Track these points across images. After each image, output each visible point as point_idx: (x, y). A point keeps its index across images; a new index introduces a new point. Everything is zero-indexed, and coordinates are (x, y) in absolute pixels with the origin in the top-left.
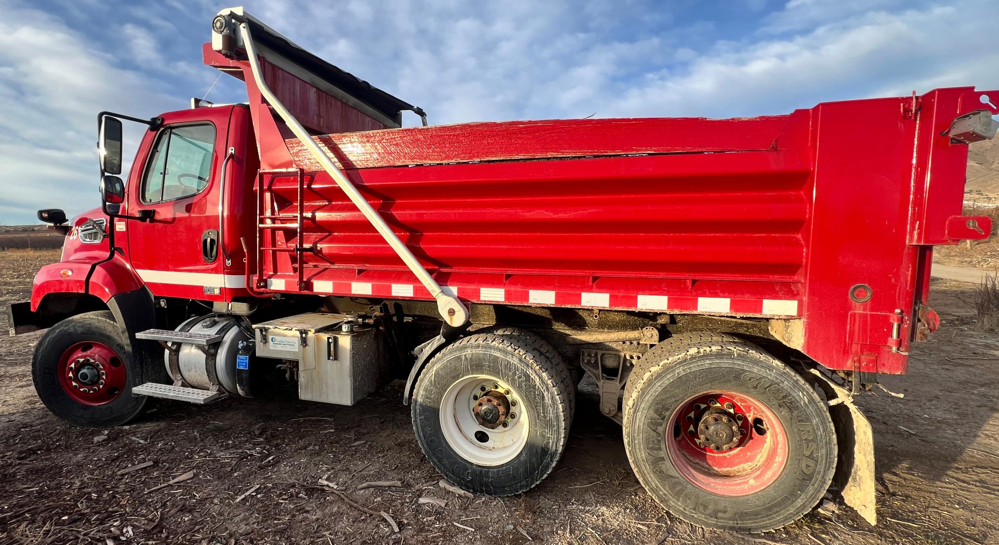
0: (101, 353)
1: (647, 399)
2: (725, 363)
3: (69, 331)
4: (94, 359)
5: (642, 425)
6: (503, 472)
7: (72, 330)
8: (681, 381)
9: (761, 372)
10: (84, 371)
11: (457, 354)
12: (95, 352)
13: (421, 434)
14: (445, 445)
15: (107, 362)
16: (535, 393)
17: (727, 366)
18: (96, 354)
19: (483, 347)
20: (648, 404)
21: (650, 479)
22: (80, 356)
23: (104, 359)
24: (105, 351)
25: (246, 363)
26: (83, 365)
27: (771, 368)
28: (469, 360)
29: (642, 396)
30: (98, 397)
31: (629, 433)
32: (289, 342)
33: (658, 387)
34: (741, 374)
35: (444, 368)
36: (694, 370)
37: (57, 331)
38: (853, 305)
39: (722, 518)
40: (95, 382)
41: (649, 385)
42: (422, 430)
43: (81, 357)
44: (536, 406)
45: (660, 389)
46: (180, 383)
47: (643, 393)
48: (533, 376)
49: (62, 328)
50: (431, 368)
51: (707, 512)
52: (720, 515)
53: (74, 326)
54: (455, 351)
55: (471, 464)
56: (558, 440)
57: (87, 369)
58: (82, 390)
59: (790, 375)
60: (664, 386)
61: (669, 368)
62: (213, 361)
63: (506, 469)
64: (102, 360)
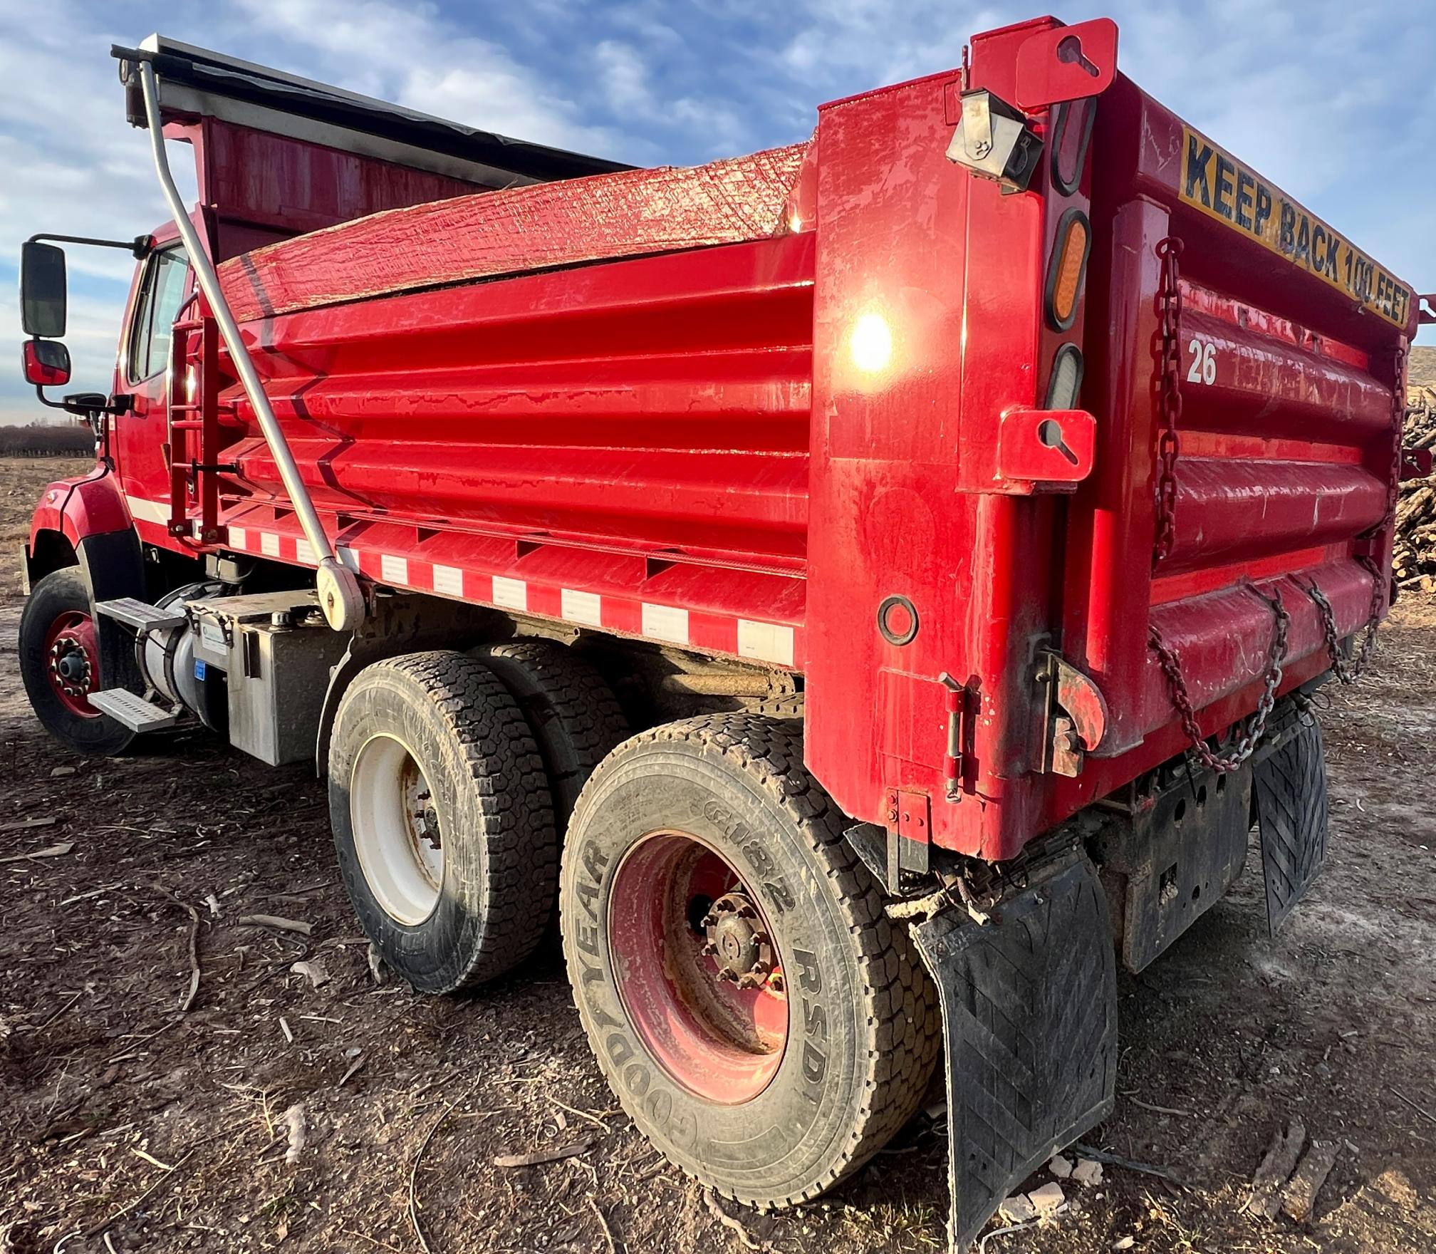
2: (683, 768)
4: (77, 641)
5: (571, 887)
6: (417, 940)
9: (735, 803)
12: (82, 630)
16: (444, 783)
17: (685, 775)
18: (82, 633)
19: (392, 677)
20: (580, 842)
22: (62, 635)
25: (203, 669)
26: (68, 651)
29: (577, 821)
32: (219, 637)
34: (703, 800)
38: (886, 651)
39: (678, 1145)
40: (81, 680)
43: (64, 637)
44: (446, 812)
46: (151, 693)
47: (579, 815)
48: (445, 748)
51: (658, 1121)
55: (384, 913)
56: (480, 892)
57: (70, 657)
58: (65, 690)
59: (790, 820)
61: (611, 767)
62: (169, 660)
63: (418, 937)
64: (87, 643)
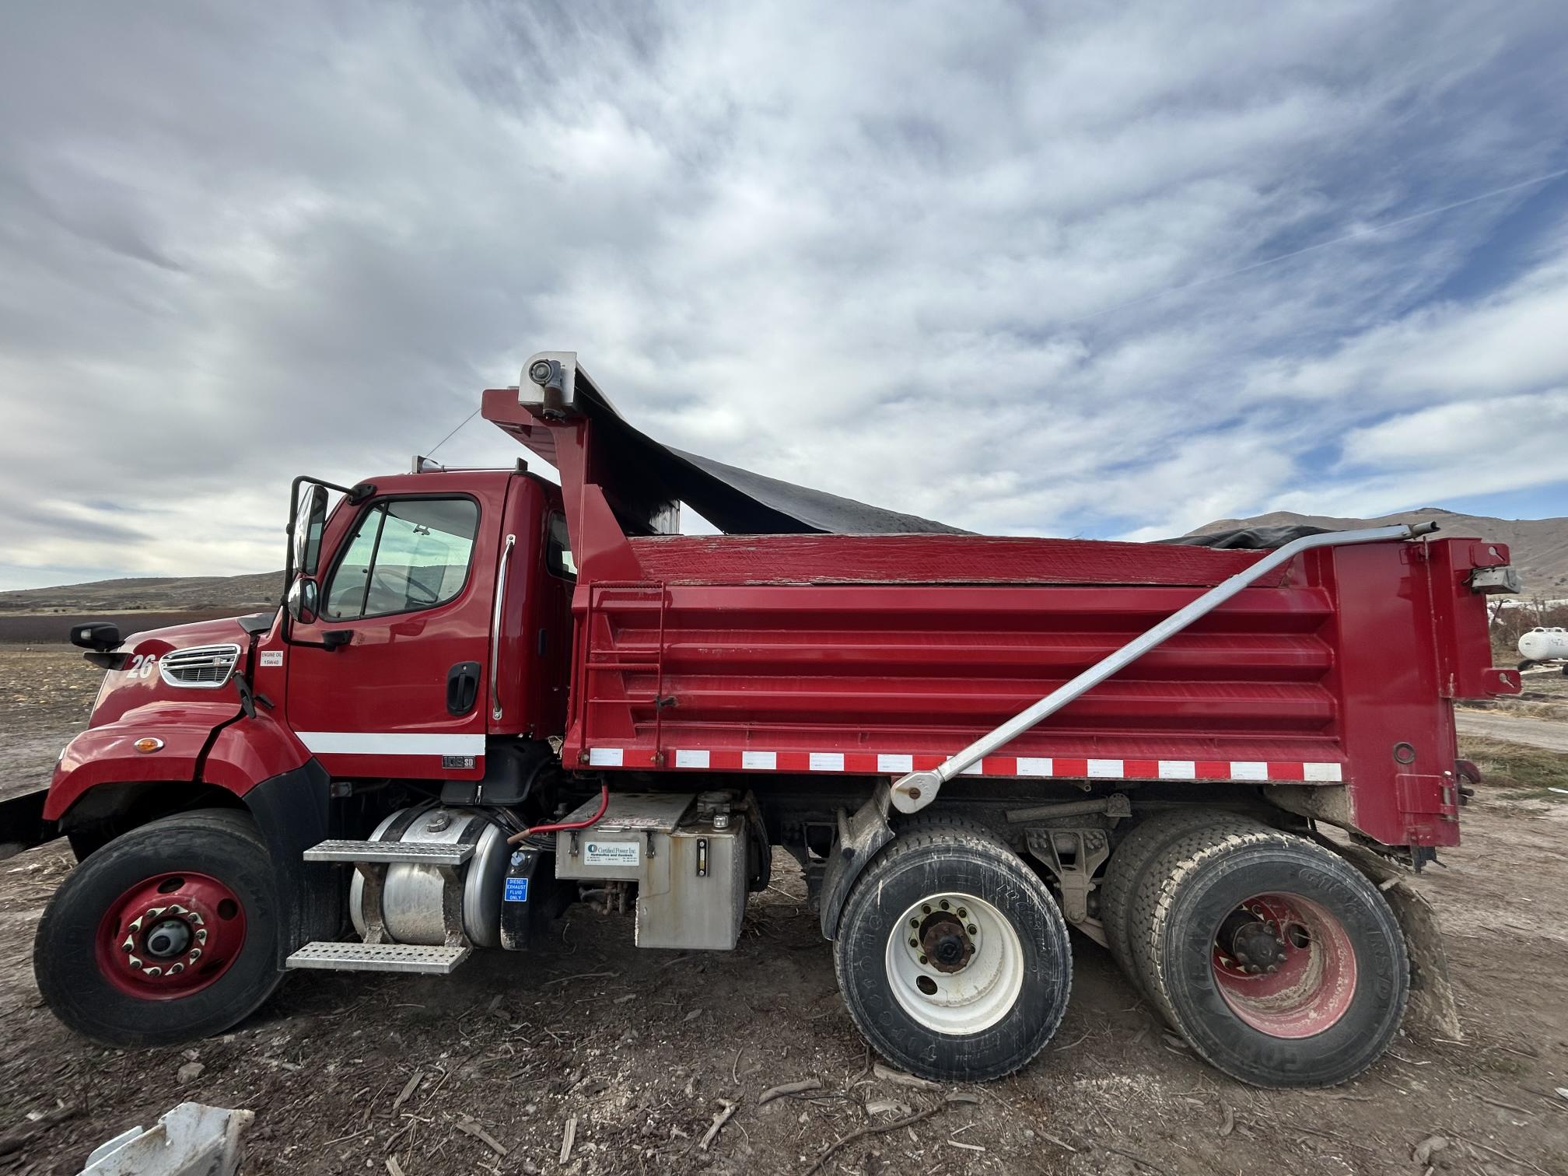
0: (200, 894)
1: (1184, 907)
2: (1277, 856)
3: (144, 854)
4: (186, 907)
5: (1181, 944)
6: (985, 1042)
7: (149, 851)
8: (1225, 882)
9: (1320, 868)
10: (163, 931)
11: (917, 863)
12: (189, 893)
13: (855, 991)
14: (893, 1006)
15: (212, 911)
16: (1034, 916)
17: (1281, 860)
18: (191, 896)
19: (956, 850)
20: (1188, 915)
21: (1194, 1023)
22: (155, 903)
23: (209, 906)
24: (209, 890)
25: (524, 891)
26: (159, 921)
27: (1329, 861)
28: (936, 871)
29: (1177, 903)
30: (182, 981)
31: (1163, 957)
32: (623, 851)
33: (1199, 889)
34: (1297, 871)
35: (897, 883)
36: (1242, 865)
37: (115, 854)
39: (1290, 1071)
40: (182, 953)
41: (1185, 887)
42: (858, 985)
43: (159, 906)
44: (1035, 937)
45: (1201, 893)
46: (378, 938)
47: (1178, 899)
48: (1030, 892)
49: (127, 848)
50: (873, 884)
51: (1272, 1064)
52: (1289, 1066)
53: (154, 844)
54: (914, 857)
55: (936, 1033)
56: (1065, 985)
57: (170, 928)
58: (148, 971)
59: (1351, 870)
60: (1206, 888)
61: (1207, 865)
62: (459, 893)
63: (990, 1037)
64: (203, 907)
